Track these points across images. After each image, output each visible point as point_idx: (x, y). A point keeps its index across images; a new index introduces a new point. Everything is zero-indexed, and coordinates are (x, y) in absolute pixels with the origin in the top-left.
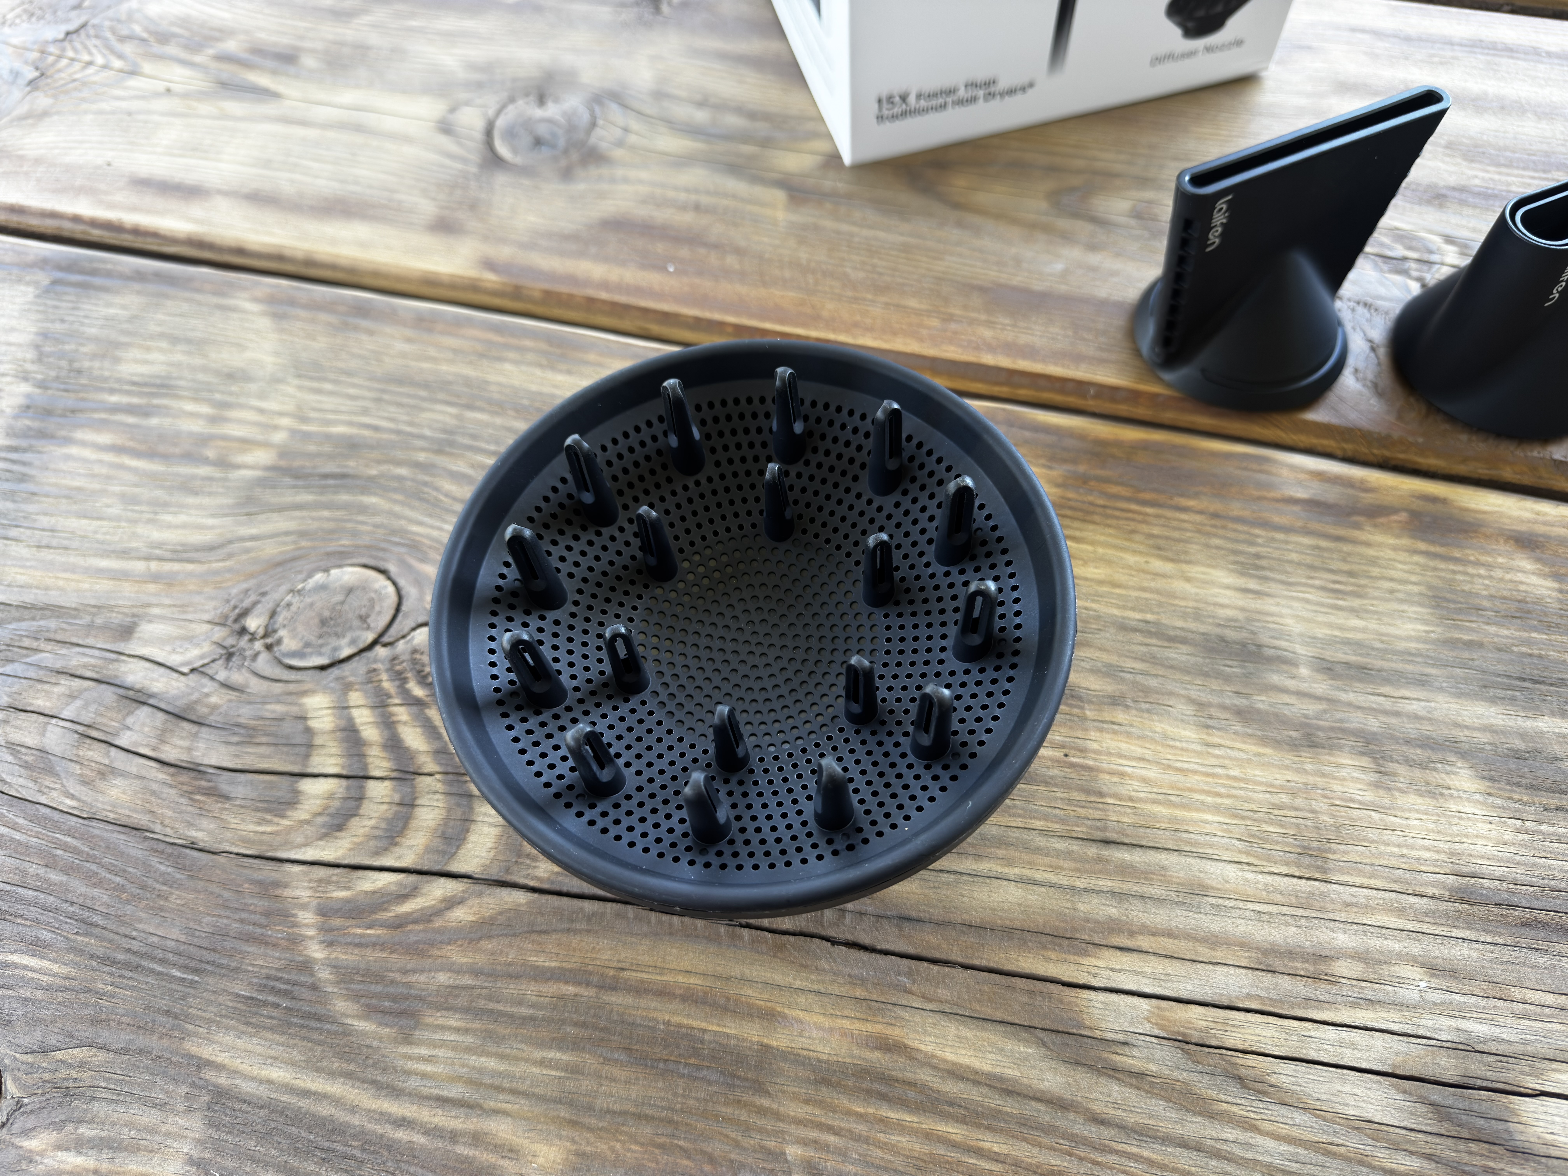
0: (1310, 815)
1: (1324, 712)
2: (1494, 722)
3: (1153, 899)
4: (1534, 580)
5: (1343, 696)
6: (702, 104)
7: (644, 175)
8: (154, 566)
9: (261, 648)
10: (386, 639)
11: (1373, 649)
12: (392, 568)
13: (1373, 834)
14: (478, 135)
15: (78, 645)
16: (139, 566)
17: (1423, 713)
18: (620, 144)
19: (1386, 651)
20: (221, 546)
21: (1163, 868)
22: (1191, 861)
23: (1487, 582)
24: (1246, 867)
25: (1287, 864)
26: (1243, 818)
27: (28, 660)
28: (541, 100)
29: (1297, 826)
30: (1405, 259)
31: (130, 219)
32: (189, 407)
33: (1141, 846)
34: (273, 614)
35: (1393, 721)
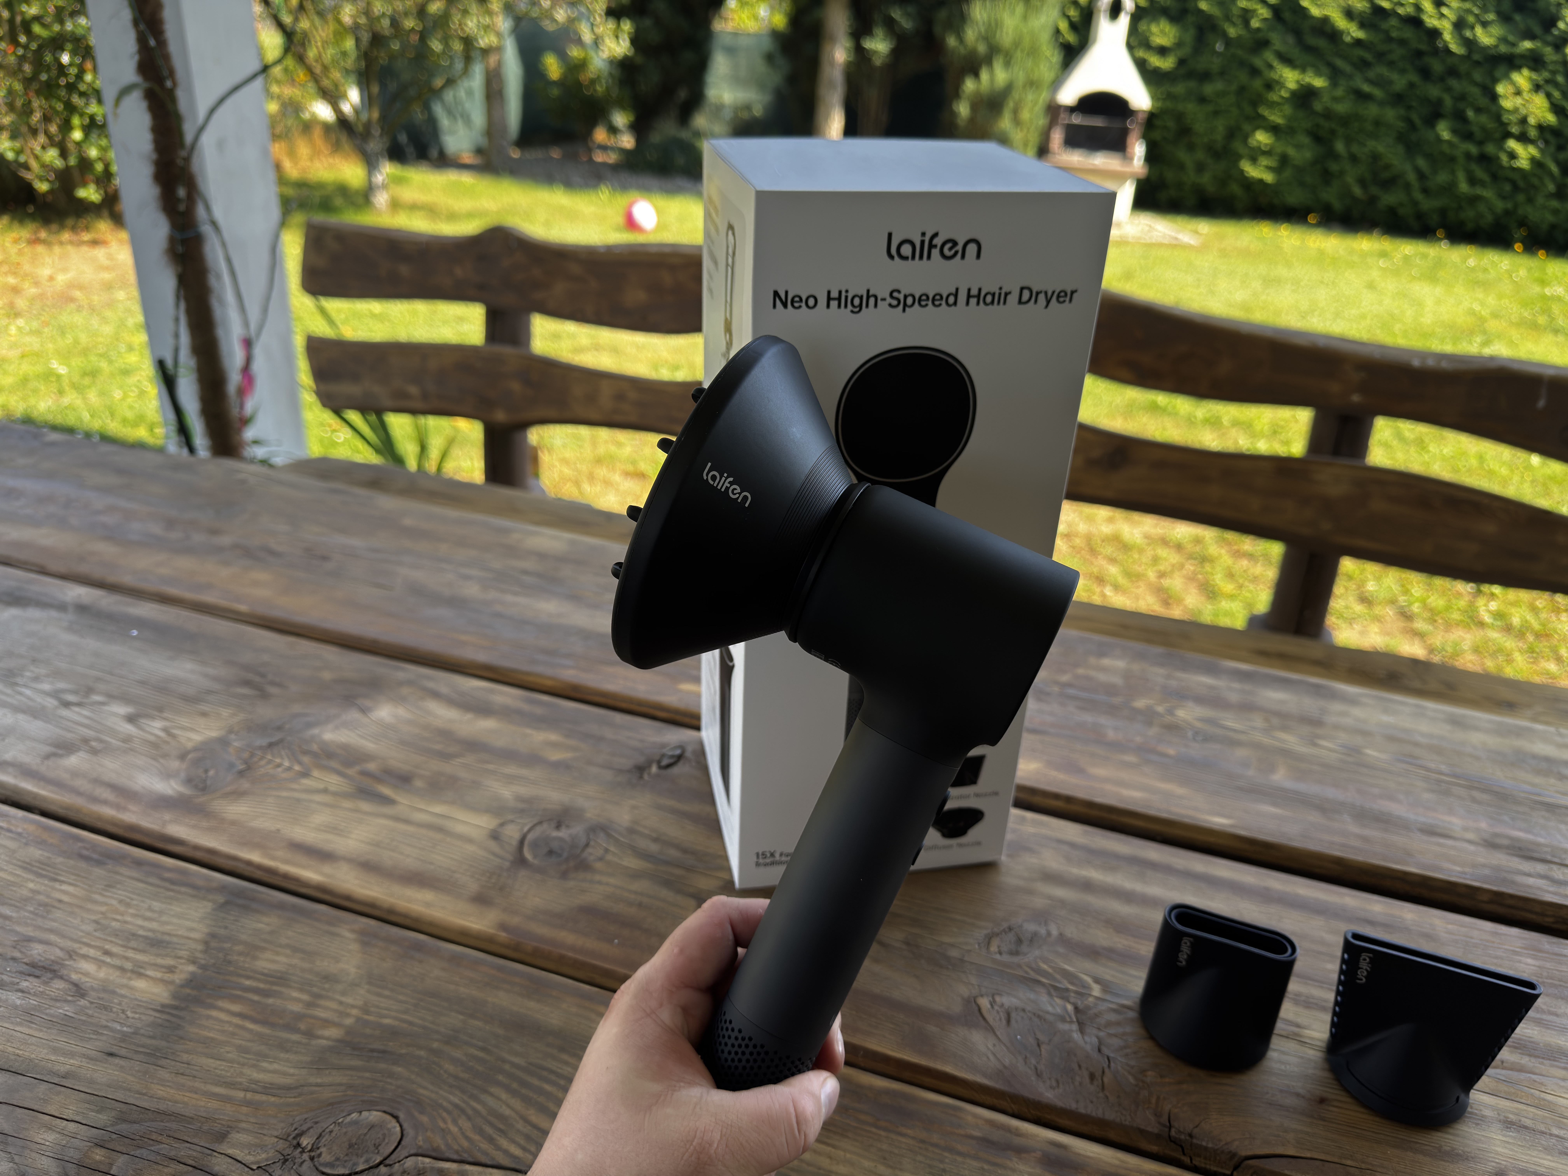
6: (656, 840)
7: (612, 881)
8: (249, 1095)
9: (307, 1159)
10: (387, 1162)
12: (402, 1116)
14: (515, 843)
15: (188, 1142)
16: (241, 1094)
18: (601, 859)
20: (296, 1088)
27: (152, 1148)
28: (558, 827)
30: (1067, 990)
31: (284, 868)
32: (295, 994)
34: (320, 1136)
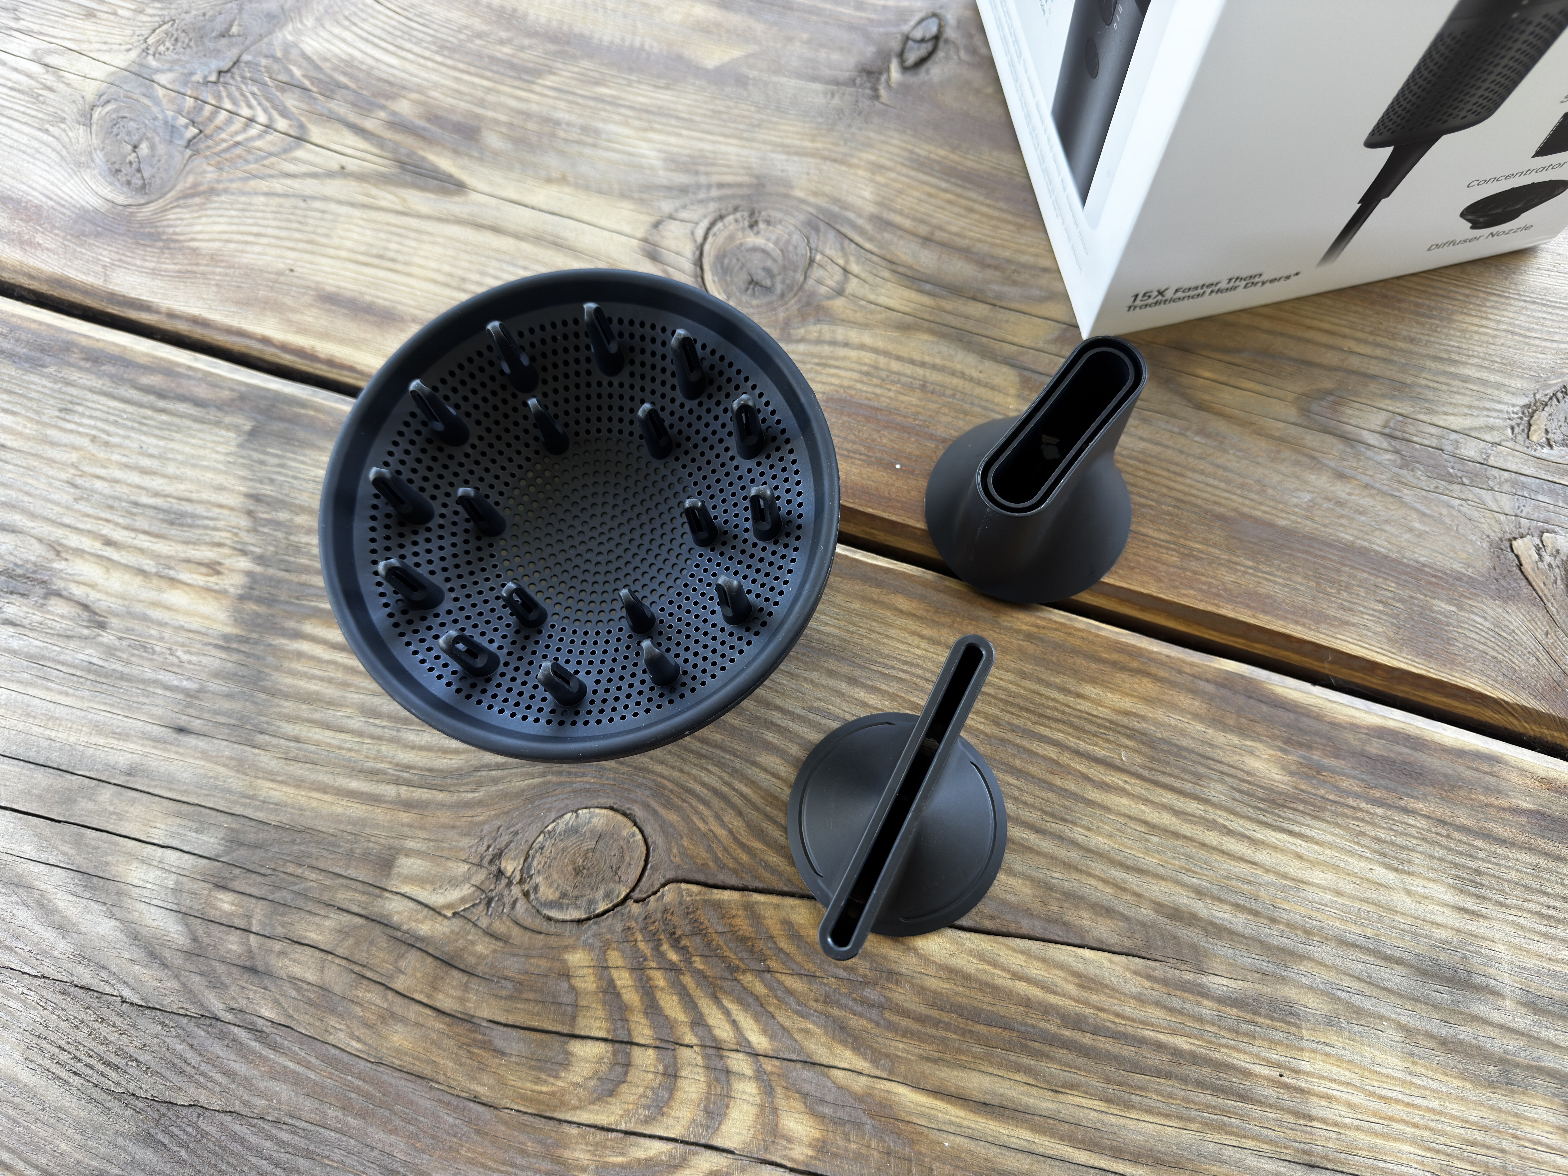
0: (1499, 1155)
1: (1523, 1048)
5: (1543, 1033)
6: (928, 240)
7: (869, 339)
8: (403, 791)
9: (520, 895)
10: (637, 895)
12: (638, 812)
14: (687, 263)
15: (341, 876)
16: (390, 790)
18: (840, 290)
20: (469, 774)
26: (1437, 1152)
27: (294, 888)
28: (753, 224)
31: (324, 347)
33: (1343, 1172)
34: (528, 857)
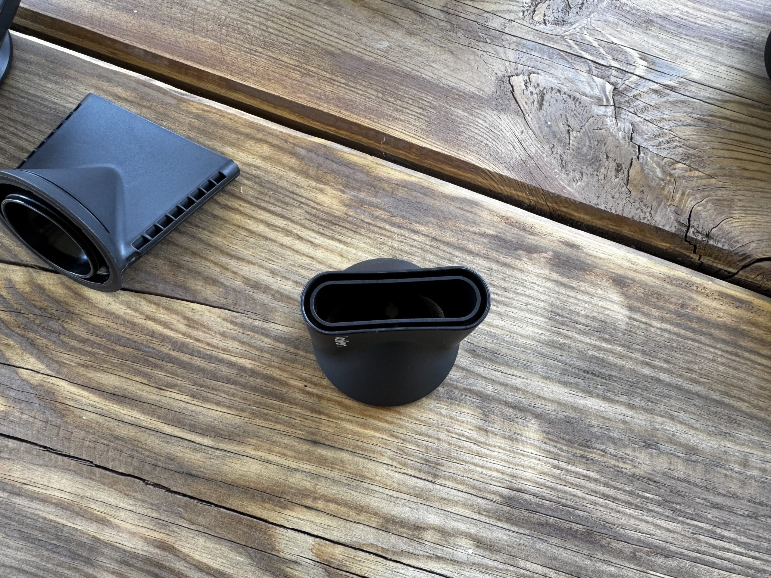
0: (436, 441)
1: (463, 377)
2: (561, 397)
3: (332, 480)
4: (616, 308)
5: (477, 370)
11: (504, 341)
13: (468, 457)
17: (521, 387)
19: (510, 343)
21: (342, 462)
22: (360, 460)
23: (587, 306)
24: (390, 468)
25: (415, 469)
29: (427, 447)
30: (611, 67)
33: (334, 447)
35: (502, 389)
